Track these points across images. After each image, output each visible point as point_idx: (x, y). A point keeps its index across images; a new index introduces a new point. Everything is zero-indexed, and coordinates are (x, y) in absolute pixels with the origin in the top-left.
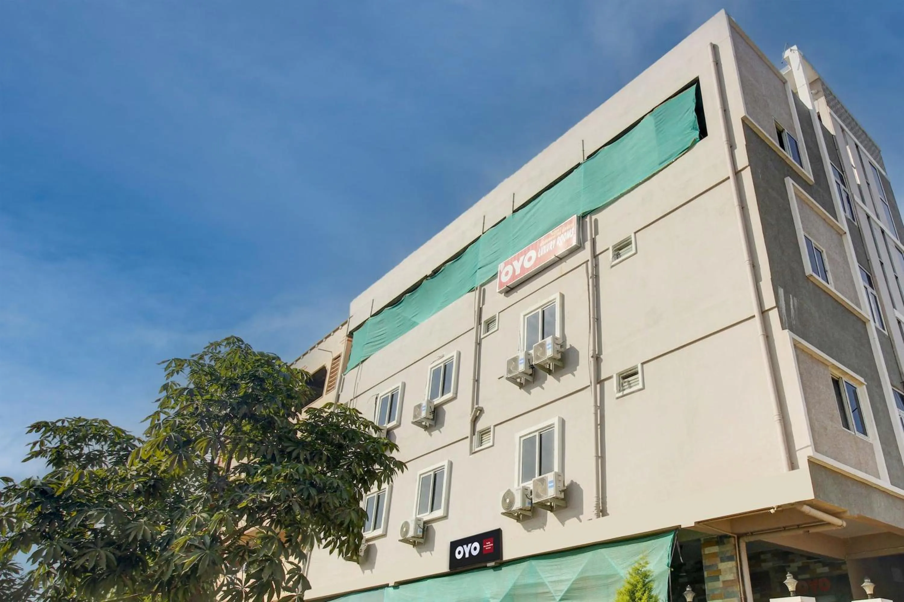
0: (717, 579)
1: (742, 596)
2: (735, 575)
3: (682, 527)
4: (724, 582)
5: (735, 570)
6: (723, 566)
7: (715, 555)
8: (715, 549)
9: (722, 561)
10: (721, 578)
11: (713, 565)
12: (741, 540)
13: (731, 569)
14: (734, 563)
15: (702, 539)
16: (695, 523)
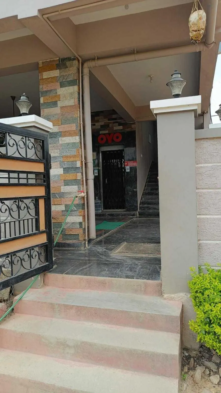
0: (55, 104)
1: (82, 122)
2: (77, 100)
3: (19, 18)
4: (62, 108)
5: (76, 95)
6: (62, 91)
7: (53, 80)
8: (56, 73)
9: (62, 85)
10: (60, 104)
11: (51, 91)
12: (85, 65)
13: (71, 94)
14: (76, 88)
15: (40, 62)
16: (40, 11)
